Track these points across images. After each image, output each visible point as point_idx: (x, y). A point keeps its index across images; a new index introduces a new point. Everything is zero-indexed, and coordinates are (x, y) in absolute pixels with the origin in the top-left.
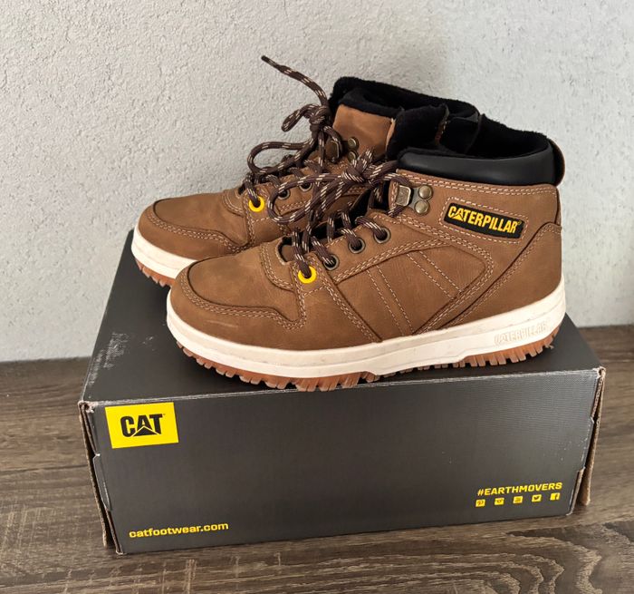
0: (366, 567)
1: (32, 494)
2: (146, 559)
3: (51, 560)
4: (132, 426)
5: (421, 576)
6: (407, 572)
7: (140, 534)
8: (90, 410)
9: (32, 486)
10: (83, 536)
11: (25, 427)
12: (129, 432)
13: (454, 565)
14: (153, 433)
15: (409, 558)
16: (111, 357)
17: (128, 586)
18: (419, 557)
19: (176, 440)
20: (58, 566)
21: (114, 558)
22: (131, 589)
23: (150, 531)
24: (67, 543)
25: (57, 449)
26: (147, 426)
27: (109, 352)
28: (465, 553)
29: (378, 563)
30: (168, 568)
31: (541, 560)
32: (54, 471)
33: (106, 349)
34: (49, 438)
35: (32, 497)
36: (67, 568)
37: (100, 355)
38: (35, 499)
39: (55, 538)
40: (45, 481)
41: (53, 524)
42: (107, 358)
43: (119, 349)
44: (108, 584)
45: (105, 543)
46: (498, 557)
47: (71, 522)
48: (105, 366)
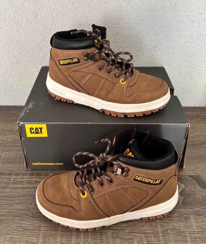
1: (7, 148)
2: (38, 172)
3: (10, 169)
4: (33, 131)
7: (36, 164)
8: (20, 125)
9: (7, 146)
10: (20, 163)
11: (7, 127)
12: (32, 132)
14: (39, 133)
16: (29, 108)
17: (31, 179)
19: (47, 136)
20: (11, 171)
21: (28, 170)
22: (32, 181)
23: (39, 163)
24: (15, 164)
25: (16, 134)
26: (38, 131)
27: (29, 107)
30: (44, 175)
32: (14, 141)
33: (28, 106)
34: (14, 131)
35: (6, 149)
36: (14, 172)
37: (26, 108)
38: (7, 150)
39: (11, 162)
40: (11, 144)
41: (11, 158)
42: (28, 108)
43: (32, 106)
44: (25, 178)
45: (25, 166)
47: (17, 158)
48: (27, 111)
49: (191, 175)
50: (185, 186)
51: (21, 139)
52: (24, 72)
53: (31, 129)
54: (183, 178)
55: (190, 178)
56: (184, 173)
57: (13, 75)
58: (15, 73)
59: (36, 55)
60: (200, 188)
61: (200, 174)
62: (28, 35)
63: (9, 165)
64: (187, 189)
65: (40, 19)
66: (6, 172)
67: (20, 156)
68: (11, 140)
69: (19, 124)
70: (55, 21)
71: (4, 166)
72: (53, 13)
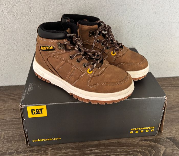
0: (99, 151)
1: (5, 127)
2: (37, 148)
3: (10, 148)
4: (34, 112)
5: (115, 154)
6: (111, 152)
7: (36, 141)
9: (5, 125)
10: (19, 140)
11: (4, 106)
12: (33, 113)
13: (124, 150)
15: (111, 148)
16: (29, 91)
18: (114, 148)
19: (46, 115)
20: (12, 150)
21: (28, 147)
23: (38, 140)
24: (15, 143)
25: (13, 113)
26: (39, 112)
27: (28, 89)
28: (127, 146)
29: (103, 149)
30: (44, 151)
31: (149, 149)
32: (12, 120)
34: (11, 110)
36: (14, 150)
38: (6, 129)
39: (11, 141)
40: (9, 123)
41: (11, 137)
45: (25, 143)
46: (136, 148)
47: (16, 136)
48: (27, 93)
49: (168, 137)
50: (165, 148)
51: (23, 119)
52: (18, 56)
53: (32, 110)
54: (162, 140)
55: (168, 140)
56: (162, 135)
57: (8, 60)
58: (10, 57)
59: (29, 42)
60: (177, 148)
61: (175, 135)
62: (23, 26)
63: (9, 144)
64: (168, 150)
65: (34, 12)
66: (7, 151)
67: (19, 134)
68: (9, 119)
69: (22, 106)
70: (46, 13)
71: (4, 145)
72: (45, 7)
